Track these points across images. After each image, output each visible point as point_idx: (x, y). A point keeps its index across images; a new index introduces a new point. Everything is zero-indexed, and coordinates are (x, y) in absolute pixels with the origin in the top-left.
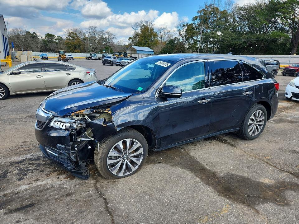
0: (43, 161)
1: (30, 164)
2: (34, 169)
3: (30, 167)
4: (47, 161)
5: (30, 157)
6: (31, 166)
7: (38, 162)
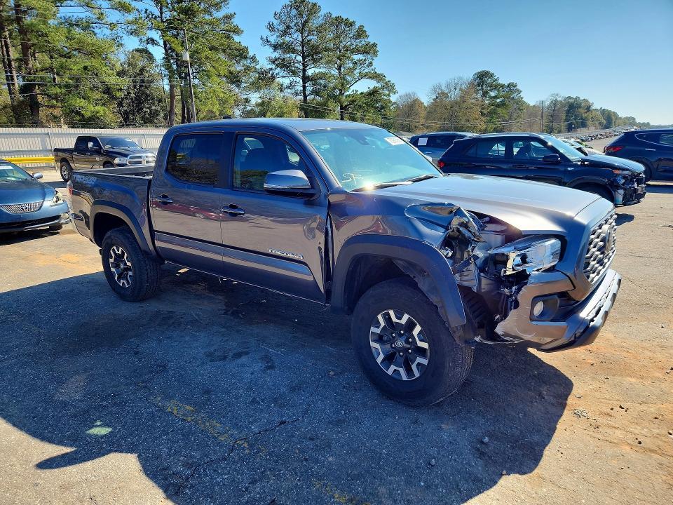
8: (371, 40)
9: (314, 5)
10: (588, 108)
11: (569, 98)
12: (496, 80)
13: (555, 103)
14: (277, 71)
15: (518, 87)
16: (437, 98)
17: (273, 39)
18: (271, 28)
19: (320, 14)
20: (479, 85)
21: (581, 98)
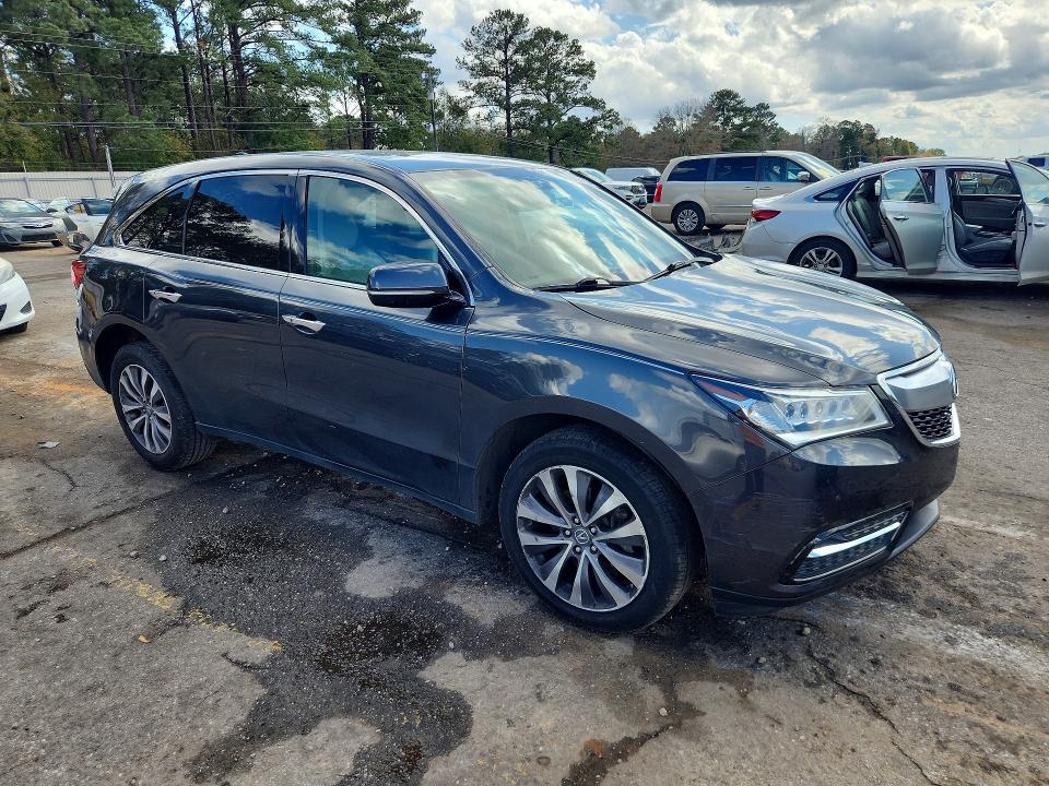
0: (918, 585)
1: (973, 599)
2: (963, 569)
3: (975, 586)
4: (905, 580)
5: (965, 632)
6: (972, 589)
7: (940, 593)
8: (586, 58)
9: (521, 17)
10: (872, 137)
11: (846, 122)
12: (741, 102)
13: (825, 130)
14: (476, 99)
15: (770, 110)
16: (659, 126)
17: (471, 59)
18: (468, 46)
19: (527, 28)
20: (718, 109)
21: (863, 123)
